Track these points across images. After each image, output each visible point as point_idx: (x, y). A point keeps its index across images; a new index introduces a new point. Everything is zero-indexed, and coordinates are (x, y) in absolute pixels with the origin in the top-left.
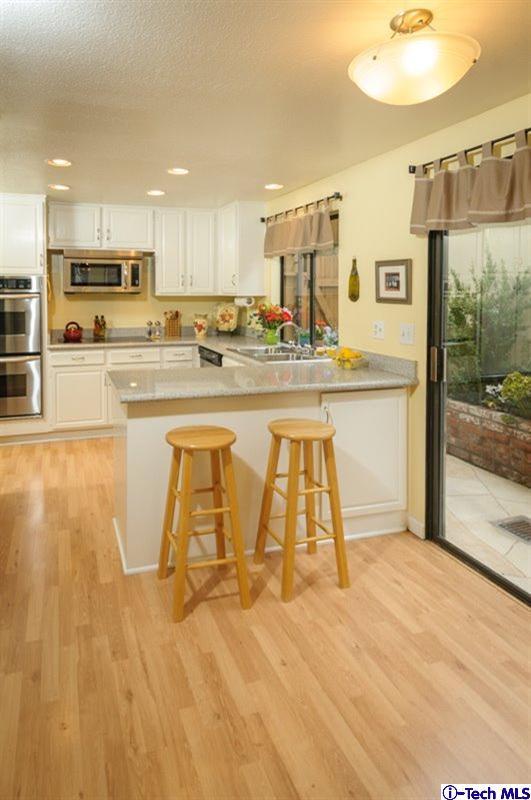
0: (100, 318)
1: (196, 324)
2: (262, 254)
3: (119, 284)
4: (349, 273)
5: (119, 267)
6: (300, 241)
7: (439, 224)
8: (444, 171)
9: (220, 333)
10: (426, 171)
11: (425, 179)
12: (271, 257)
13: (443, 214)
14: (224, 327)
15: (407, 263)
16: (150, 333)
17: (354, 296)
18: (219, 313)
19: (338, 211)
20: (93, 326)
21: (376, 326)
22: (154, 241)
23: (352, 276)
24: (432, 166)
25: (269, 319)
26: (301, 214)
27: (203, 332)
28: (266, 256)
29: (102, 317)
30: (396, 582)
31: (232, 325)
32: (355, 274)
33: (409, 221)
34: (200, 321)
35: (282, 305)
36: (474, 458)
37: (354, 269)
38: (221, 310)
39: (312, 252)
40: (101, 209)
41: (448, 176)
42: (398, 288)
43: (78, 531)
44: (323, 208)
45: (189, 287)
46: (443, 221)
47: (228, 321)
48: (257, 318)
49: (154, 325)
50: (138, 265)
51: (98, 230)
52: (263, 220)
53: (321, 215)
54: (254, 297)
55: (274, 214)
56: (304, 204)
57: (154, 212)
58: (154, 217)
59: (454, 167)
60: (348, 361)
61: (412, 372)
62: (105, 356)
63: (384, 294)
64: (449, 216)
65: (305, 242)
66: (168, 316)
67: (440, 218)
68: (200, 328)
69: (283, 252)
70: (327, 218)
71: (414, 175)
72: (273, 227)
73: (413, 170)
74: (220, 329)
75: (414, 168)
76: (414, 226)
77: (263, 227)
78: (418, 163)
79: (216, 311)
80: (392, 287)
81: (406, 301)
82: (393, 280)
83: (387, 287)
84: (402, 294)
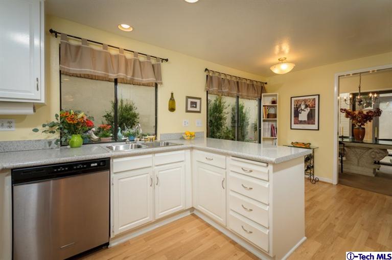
15: (201, 99)
21: (185, 122)
37: (172, 97)
42: (196, 107)
63: (189, 109)
75: (208, 70)
80: (193, 107)
81: (199, 112)
82: (194, 104)
83: (191, 107)
84: (198, 109)
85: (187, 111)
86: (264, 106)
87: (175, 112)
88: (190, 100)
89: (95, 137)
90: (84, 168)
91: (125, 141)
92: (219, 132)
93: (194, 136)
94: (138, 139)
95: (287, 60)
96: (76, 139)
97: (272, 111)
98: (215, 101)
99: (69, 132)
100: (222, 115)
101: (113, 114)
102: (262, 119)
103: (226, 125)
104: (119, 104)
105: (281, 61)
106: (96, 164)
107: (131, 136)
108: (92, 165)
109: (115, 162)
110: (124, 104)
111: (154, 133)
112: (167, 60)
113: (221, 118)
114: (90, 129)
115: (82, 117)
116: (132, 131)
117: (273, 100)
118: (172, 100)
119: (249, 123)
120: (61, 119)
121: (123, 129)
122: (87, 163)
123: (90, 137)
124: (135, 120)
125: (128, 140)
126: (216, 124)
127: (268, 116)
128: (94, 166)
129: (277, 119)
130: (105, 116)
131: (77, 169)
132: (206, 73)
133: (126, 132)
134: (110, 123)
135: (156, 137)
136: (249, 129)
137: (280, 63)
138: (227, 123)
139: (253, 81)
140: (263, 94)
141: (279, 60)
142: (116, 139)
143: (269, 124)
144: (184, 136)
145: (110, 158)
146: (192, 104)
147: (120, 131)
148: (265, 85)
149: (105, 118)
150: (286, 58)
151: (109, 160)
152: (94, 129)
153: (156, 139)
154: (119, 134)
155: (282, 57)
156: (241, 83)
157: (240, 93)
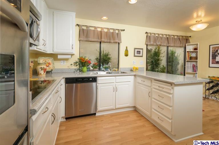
15: (143, 49)
75: (147, 32)
76: (146, 43)
80: (138, 54)
81: (142, 56)
82: (139, 52)
83: (137, 54)
84: (141, 55)
85: (135, 56)
86: (187, 52)
87: (128, 56)
88: (136, 50)
89: (92, 68)
90: (87, 80)
91: (103, 70)
92: (157, 69)
93: (138, 69)
94: (110, 70)
95: (202, 21)
96: (85, 69)
97: (194, 55)
98: (155, 49)
99: (82, 66)
100: (159, 58)
101: (99, 58)
102: (186, 60)
103: (162, 64)
104: (102, 53)
105: (198, 22)
106: (91, 79)
107: (106, 68)
108: (90, 79)
109: (99, 79)
110: (105, 52)
111: (117, 67)
112: (124, 30)
113: (158, 60)
114: (90, 65)
115: (87, 60)
116: (107, 66)
117: (195, 48)
118: (127, 50)
119: (179, 63)
120: (80, 60)
121: (103, 65)
122: (89, 78)
123: (89, 68)
124: (110, 61)
125: (105, 70)
126: (155, 63)
127: (191, 58)
128: (91, 80)
129: (198, 60)
130: (96, 59)
131: (85, 80)
132: (146, 35)
133: (104, 66)
134: (98, 62)
135: (118, 69)
136: (180, 67)
137: (197, 24)
138: (163, 62)
139: (179, 36)
140: (187, 44)
141: (196, 22)
142: (100, 70)
143: (191, 64)
144: (132, 69)
145: (97, 77)
146: (138, 52)
147: (101, 66)
148: (189, 38)
149: (96, 60)
150: (201, 20)
151: (96, 78)
152: (91, 65)
153: (118, 70)
154: (101, 67)
155: (199, 20)
156: (170, 38)
157: (169, 45)
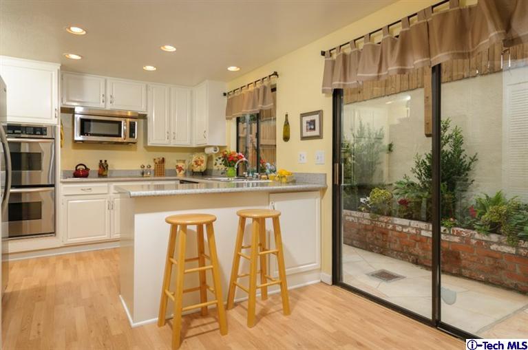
0: (103, 162)
1: (177, 167)
2: (225, 117)
3: (119, 136)
4: (283, 124)
5: (120, 123)
6: (251, 106)
7: (339, 85)
8: (341, 52)
9: (194, 174)
10: (331, 55)
11: (330, 59)
12: (231, 119)
13: (342, 79)
14: (197, 169)
15: (319, 112)
16: (143, 174)
17: (286, 138)
18: (193, 160)
19: (275, 85)
20: (97, 168)
22: (147, 107)
23: (285, 125)
24: (335, 50)
25: (229, 161)
26: (251, 88)
27: (182, 172)
28: (227, 119)
29: (106, 161)
30: (319, 308)
31: (203, 167)
32: (287, 124)
33: (321, 85)
34: (180, 165)
35: (238, 151)
36: (354, 242)
37: (287, 120)
38: (195, 157)
39: (258, 112)
40: (106, 81)
41: (345, 56)
42: (314, 129)
43: (91, 306)
44: (266, 83)
45: (172, 141)
46: (342, 83)
47: (200, 165)
48: (220, 161)
49: (146, 168)
50: (135, 123)
51: (103, 95)
52: (225, 94)
53: (265, 88)
54: (219, 146)
55: (232, 90)
56: (253, 81)
57: (147, 86)
58: (147, 90)
59: (348, 50)
60: (284, 177)
61: (323, 180)
62: (109, 187)
63: (306, 134)
64: (345, 80)
65: (254, 106)
66: (157, 161)
67: (340, 81)
68: (180, 169)
69: (239, 114)
70: (269, 90)
71: (323, 57)
72: (232, 98)
73: (323, 53)
74: (195, 170)
75: (324, 52)
76: (324, 88)
77: (226, 99)
78: (326, 49)
79: (191, 158)
80: (311, 129)
81: (319, 137)
82: (311, 125)
83: (308, 130)
84: (317, 132)
85: (303, 138)
87: (289, 141)
88: (305, 119)
112: (275, 74)
